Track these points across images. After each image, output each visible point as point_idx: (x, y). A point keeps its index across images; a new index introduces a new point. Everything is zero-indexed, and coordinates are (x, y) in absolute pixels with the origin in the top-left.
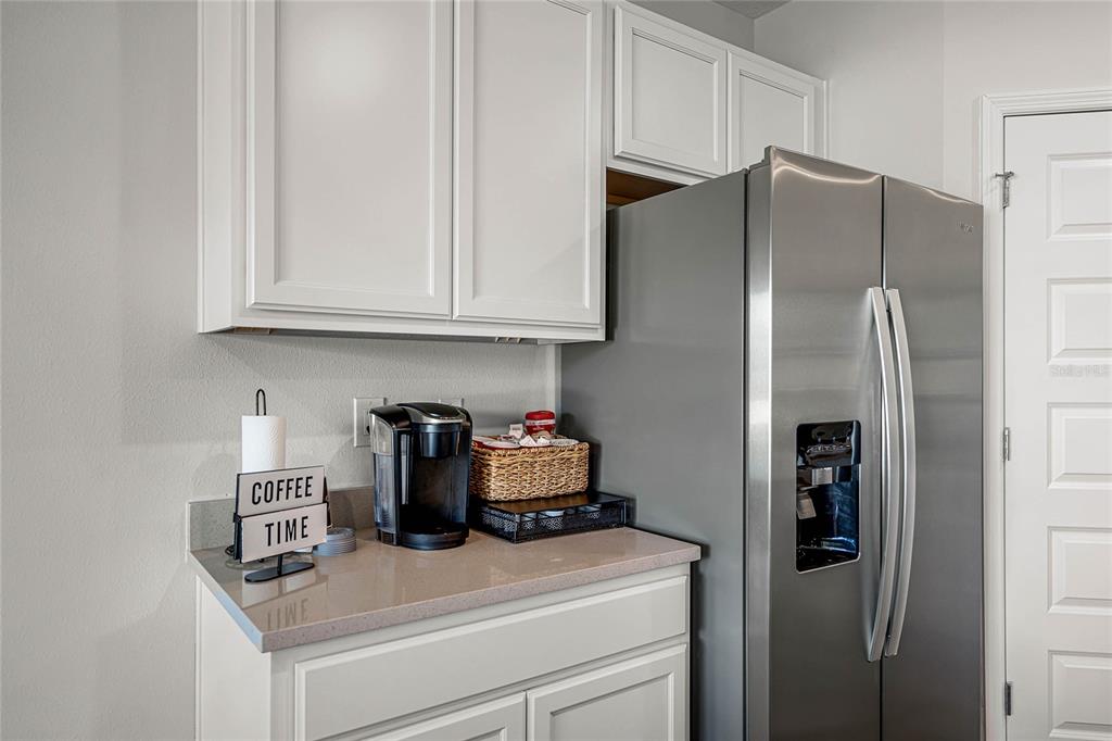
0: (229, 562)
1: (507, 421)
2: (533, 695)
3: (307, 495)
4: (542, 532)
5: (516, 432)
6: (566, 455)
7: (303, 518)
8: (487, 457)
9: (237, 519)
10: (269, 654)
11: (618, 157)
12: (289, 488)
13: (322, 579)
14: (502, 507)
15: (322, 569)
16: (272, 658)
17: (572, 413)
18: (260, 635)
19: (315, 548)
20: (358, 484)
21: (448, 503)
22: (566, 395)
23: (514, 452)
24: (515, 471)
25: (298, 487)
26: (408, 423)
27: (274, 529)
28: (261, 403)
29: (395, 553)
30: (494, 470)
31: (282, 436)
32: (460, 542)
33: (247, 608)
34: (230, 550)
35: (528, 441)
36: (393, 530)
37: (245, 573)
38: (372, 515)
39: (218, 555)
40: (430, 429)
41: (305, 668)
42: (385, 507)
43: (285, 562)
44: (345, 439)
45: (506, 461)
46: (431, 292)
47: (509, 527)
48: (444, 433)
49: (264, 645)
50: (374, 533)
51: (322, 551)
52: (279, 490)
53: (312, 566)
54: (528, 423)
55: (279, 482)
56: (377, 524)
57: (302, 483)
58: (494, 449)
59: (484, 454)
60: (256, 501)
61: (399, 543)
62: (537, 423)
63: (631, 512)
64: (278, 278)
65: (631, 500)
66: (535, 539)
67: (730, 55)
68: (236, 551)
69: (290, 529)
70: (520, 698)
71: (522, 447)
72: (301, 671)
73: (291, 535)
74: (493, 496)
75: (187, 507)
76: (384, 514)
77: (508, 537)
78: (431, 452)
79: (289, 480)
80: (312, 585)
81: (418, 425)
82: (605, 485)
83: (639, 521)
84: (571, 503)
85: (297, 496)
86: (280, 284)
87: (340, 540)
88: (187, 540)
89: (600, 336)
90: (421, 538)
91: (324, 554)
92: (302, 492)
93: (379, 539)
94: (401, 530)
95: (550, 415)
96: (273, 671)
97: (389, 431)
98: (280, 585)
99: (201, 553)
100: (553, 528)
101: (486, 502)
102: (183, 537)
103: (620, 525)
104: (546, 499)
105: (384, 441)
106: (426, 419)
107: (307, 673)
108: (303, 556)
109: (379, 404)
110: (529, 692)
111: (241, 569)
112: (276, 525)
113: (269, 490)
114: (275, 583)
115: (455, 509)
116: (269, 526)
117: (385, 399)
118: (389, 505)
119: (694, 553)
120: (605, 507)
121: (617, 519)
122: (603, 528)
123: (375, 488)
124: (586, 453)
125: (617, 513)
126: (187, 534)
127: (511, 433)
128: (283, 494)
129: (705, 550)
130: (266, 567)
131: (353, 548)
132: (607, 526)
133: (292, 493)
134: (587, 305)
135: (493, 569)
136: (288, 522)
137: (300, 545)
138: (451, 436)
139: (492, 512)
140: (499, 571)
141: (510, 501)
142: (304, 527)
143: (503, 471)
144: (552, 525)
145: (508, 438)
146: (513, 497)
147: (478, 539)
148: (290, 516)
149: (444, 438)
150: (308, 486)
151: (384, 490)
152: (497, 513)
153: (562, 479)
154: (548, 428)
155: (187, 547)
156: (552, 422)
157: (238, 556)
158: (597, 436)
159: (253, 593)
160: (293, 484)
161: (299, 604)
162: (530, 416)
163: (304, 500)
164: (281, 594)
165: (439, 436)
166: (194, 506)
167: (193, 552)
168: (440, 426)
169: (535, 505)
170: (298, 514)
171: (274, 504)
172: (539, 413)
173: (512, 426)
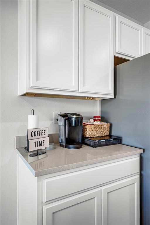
0: (25, 151)
1: (89, 118)
2: (103, 188)
3: (44, 135)
4: (100, 145)
5: (92, 121)
6: (104, 126)
7: (43, 141)
8: (86, 126)
9: (28, 140)
10: (37, 177)
11: (117, 53)
12: (40, 133)
13: (47, 156)
14: (90, 138)
15: (47, 153)
16: (38, 178)
17: (104, 116)
18: (35, 172)
19: (46, 148)
20: (55, 133)
21: (77, 138)
22: (102, 112)
23: (92, 125)
24: (93, 130)
25: (42, 133)
26: (67, 118)
27: (36, 143)
28: (33, 112)
29: (65, 150)
30: (88, 129)
31: (38, 120)
32: (80, 147)
33: (30, 163)
34: (25, 148)
35: (95, 123)
36: (64, 144)
37: (29, 154)
38: (59, 140)
39: (22, 149)
40: (73, 119)
41: (46, 181)
42: (62, 138)
43: (39, 151)
44: (52, 122)
45: (91, 127)
46: (74, 85)
47: (92, 144)
48: (77, 120)
49: (36, 175)
50: (59, 144)
51: (47, 149)
52: (38, 133)
53: (45, 153)
54: (94, 118)
55: (38, 131)
56: (60, 142)
57: (43, 132)
58: (88, 124)
59: (85, 126)
60: (32, 136)
61: (66, 147)
62: (96, 119)
63: (121, 140)
64: (37, 80)
65: (121, 138)
66: (99, 147)
67: (143, 29)
68: (27, 148)
69: (40, 143)
70: (99, 189)
71: (94, 124)
72: (45, 181)
73: (40, 144)
74: (87, 136)
75: (15, 137)
76: (62, 140)
77: (92, 146)
78: (73, 125)
79: (40, 131)
80: (45, 157)
81: (70, 118)
82: (113, 134)
83: (123, 142)
84: (106, 138)
85: (42, 135)
86: (38, 82)
87: (52, 146)
88: (15, 146)
89: (113, 97)
90: (71, 146)
91: (48, 150)
92: (43, 134)
93: (61, 146)
94: (66, 144)
95: (99, 117)
96: (38, 181)
97: (63, 119)
98: (38, 157)
99: (19, 149)
100: (103, 144)
101: (86, 138)
102: (14, 145)
103: (119, 144)
104: (100, 137)
105: (62, 122)
106: (72, 116)
107: (47, 182)
108: (43, 150)
109: (60, 113)
110: (102, 187)
111: (28, 153)
112: (37, 142)
113: (35, 133)
114: (37, 157)
115: (79, 139)
116: (35, 142)
117: (61, 113)
118: (63, 138)
119: (141, 151)
120: (114, 139)
121: (118, 142)
122: (115, 144)
123: (59, 134)
124: (109, 126)
125: (118, 141)
126: (15, 144)
127: (90, 121)
128: (38, 134)
129: (144, 151)
130: (34, 152)
131: (55, 148)
132: (116, 144)
133: (41, 134)
134: (110, 89)
135: (87, 154)
136: (40, 141)
137: (42, 147)
138: (78, 120)
139: (87, 140)
140: (89, 154)
141: (91, 137)
142: (44, 143)
143: (90, 130)
144: (103, 143)
145: (90, 122)
146: (92, 136)
147: (84, 146)
148: (40, 140)
149: (77, 121)
150: (44, 132)
151: (62, 134)
152: (89, 140)
153: (104, 132)
154: (99, 120)
155: (15, 147)
156: (100, 118)
157: (28, 150)
158: (111, 122)
159: (31, 159)
160: (41, 132)
161: (42, 162)
162: (94, 117)
163: (44, 136)
164: (38, 160)
165: (75, 121)
166: (17, 137)
167: (17, 148)
168: (76, 118)
169: (97, 139)
170: (42, 139)
171: (36, 137)
172: (97, 116)
173: (90, 119)
